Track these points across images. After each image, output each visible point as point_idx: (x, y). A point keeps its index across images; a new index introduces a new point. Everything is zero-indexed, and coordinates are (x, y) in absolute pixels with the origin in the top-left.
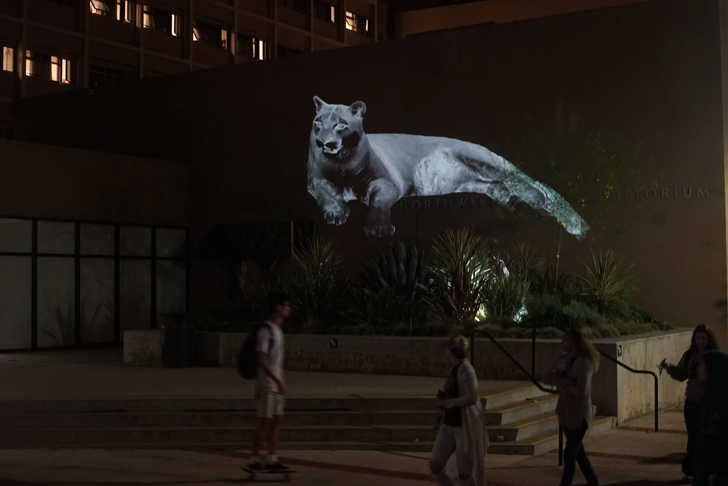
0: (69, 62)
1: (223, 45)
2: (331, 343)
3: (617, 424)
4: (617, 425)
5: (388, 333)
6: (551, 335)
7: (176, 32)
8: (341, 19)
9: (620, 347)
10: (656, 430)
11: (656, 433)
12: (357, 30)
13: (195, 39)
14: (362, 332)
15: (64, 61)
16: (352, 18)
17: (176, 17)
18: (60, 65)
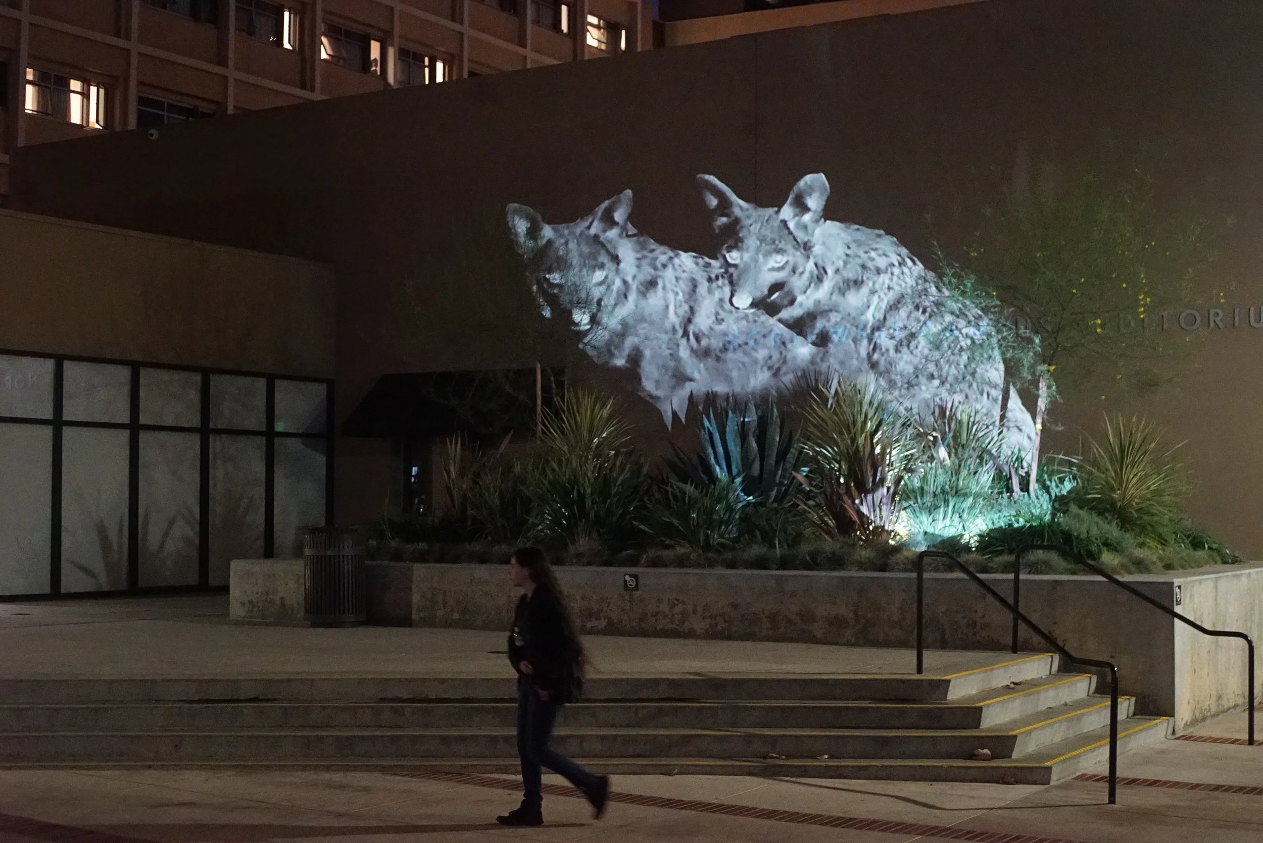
0: (102, 91)
1: (373, 68)
2: (625, 581)
3: (1174, 730)
4: (1174, 732)
5: (732, 565)
6: (1043, 568)
7: (292, 43)
8: (578, 29)
9: (1179, 587)
10: (1251, 741)
11: (1250, 748)
12: (607, 47)
13: (324, 56)
14: (681, 562)
15: (93, 90)
16: (598, 27)
17: (292, 16)
18: (85, 95)
